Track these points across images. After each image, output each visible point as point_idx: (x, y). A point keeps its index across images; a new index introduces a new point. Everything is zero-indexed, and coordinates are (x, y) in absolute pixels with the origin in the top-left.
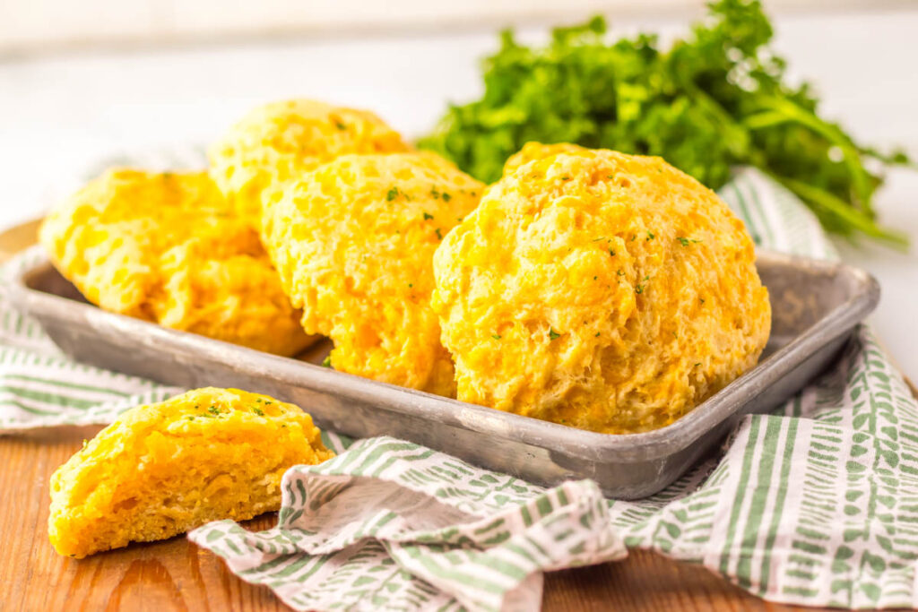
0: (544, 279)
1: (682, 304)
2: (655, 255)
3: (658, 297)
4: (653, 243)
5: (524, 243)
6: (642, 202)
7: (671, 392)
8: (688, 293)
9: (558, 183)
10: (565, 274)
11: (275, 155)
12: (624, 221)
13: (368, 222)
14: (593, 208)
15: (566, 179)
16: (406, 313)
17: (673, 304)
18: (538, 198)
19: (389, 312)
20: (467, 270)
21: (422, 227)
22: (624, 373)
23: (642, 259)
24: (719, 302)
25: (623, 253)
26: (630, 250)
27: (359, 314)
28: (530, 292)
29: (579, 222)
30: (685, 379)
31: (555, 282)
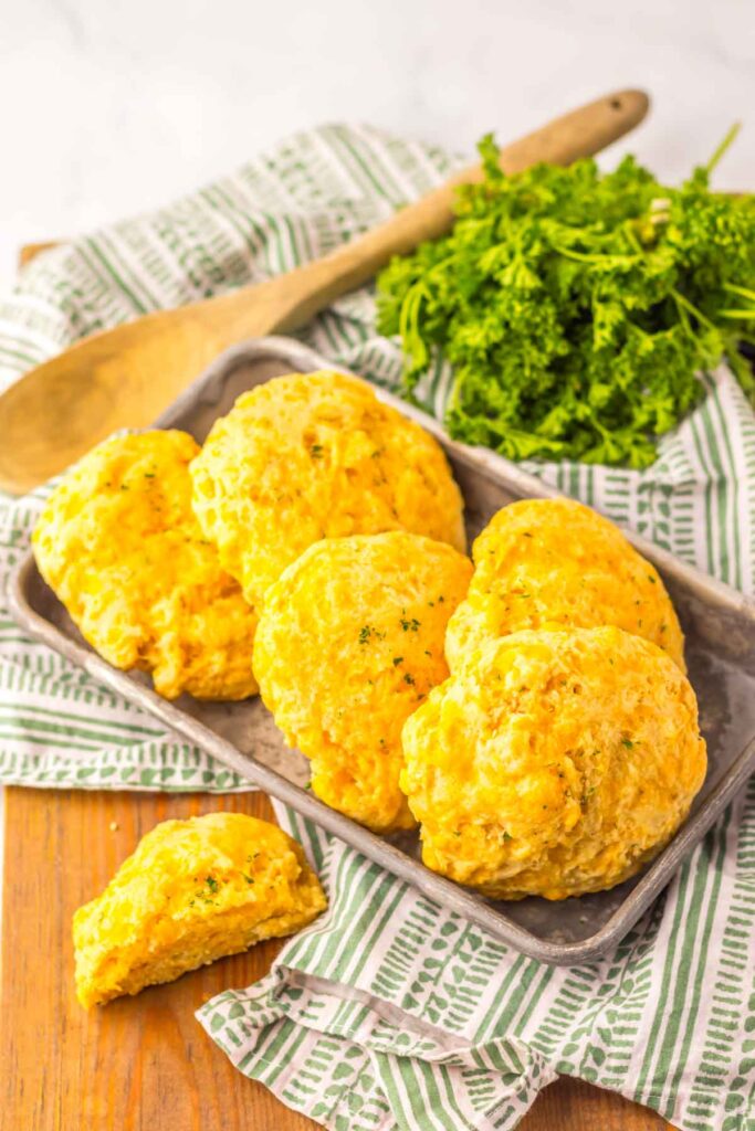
0: (499, 800)
1: (623, 802)
2: (601, 768)
3: (601, 801)
4: (599, 757)
5: (481, 757)
6: (593, 709)
7: (610, 865)
8: (628, 791)
9: (515, 694)
10: (518, 800)
12: (573, 738)
13: (342, 668)
14: (545, 724)
15: (524, 689)
16: (378, 766)
17: (616, 802)
18: (497, 712)
19: (362, 763)
20: (431, 768)
21: (392, 672)
22: (568, 857)
23: (588, 773)
24: (658, 787)
25: (572, 774)
26: (578, 768)
27: (336, 764)
28: (485, 806)
29: (532, 742)
30: (623, 857)
31: (510, 804)
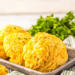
0: (37, 51)
1: (55, 55)
2: (52, 49)
3: (52, 54)
4: (52, 47)
5: (34, 46)
6: (51, 41)
7: (53, 67)
9: (40, 38)
11: (6, 32)
12: (48, 44)
13: (15, 42)
14: (44, 42)
15: (41, 38)
18: (37, 40)
19: (17, 54)
20: (27, 49)
21: (23, 43)
22: (47, 64)
23: (50, 49)
24: (60, 55)
25: (47, 48)
26: (48, 48)
27: (13, 54)
28: (35, 53)
29: (42, 44)
30: (55, 65)
31: (38, 52)
